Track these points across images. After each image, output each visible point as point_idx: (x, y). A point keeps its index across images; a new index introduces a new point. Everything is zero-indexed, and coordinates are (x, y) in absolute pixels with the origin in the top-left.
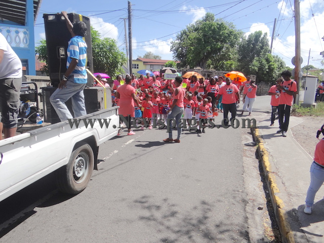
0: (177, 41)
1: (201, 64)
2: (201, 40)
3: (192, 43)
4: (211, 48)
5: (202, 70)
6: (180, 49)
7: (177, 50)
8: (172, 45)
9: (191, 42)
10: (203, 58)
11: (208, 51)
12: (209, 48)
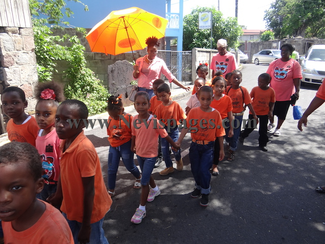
0: (272, 10)
1: (298, 32)
2: (300, 6)
3: (290, 10)
4: (312, 15)
5: (303, 39)
6: (274, 17)
7: (270, 19)
8: (266, 13)
9: (288, 9)
10: (302, 25)
11: (308, 17)
12: (309, 15)
